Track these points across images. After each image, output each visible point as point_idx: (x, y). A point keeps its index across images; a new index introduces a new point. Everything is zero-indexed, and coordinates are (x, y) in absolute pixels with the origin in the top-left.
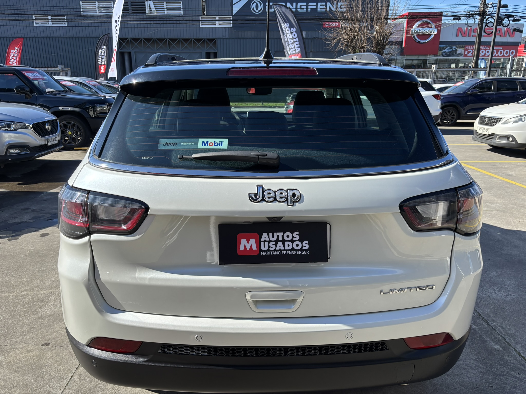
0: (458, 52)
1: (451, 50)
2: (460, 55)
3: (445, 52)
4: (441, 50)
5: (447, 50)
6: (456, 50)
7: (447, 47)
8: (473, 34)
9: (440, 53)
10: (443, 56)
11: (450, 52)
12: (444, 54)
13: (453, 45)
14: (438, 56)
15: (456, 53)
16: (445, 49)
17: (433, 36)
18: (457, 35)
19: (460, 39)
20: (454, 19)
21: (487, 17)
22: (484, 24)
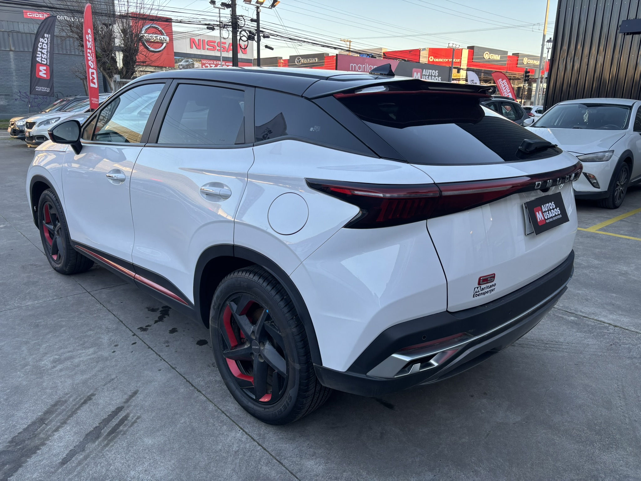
0: (195, 67)
1: (188, 63)
3: (182, 65)
4: (176, 62)
8: (207, 47)
9: (176, 66)
13: (188, 58)
16: (181, 61)
17: (165, 45)
18: (191, 47)
19: (195, 51)
20: (208, 28)
21: (240, 30)
22: (238, 38)
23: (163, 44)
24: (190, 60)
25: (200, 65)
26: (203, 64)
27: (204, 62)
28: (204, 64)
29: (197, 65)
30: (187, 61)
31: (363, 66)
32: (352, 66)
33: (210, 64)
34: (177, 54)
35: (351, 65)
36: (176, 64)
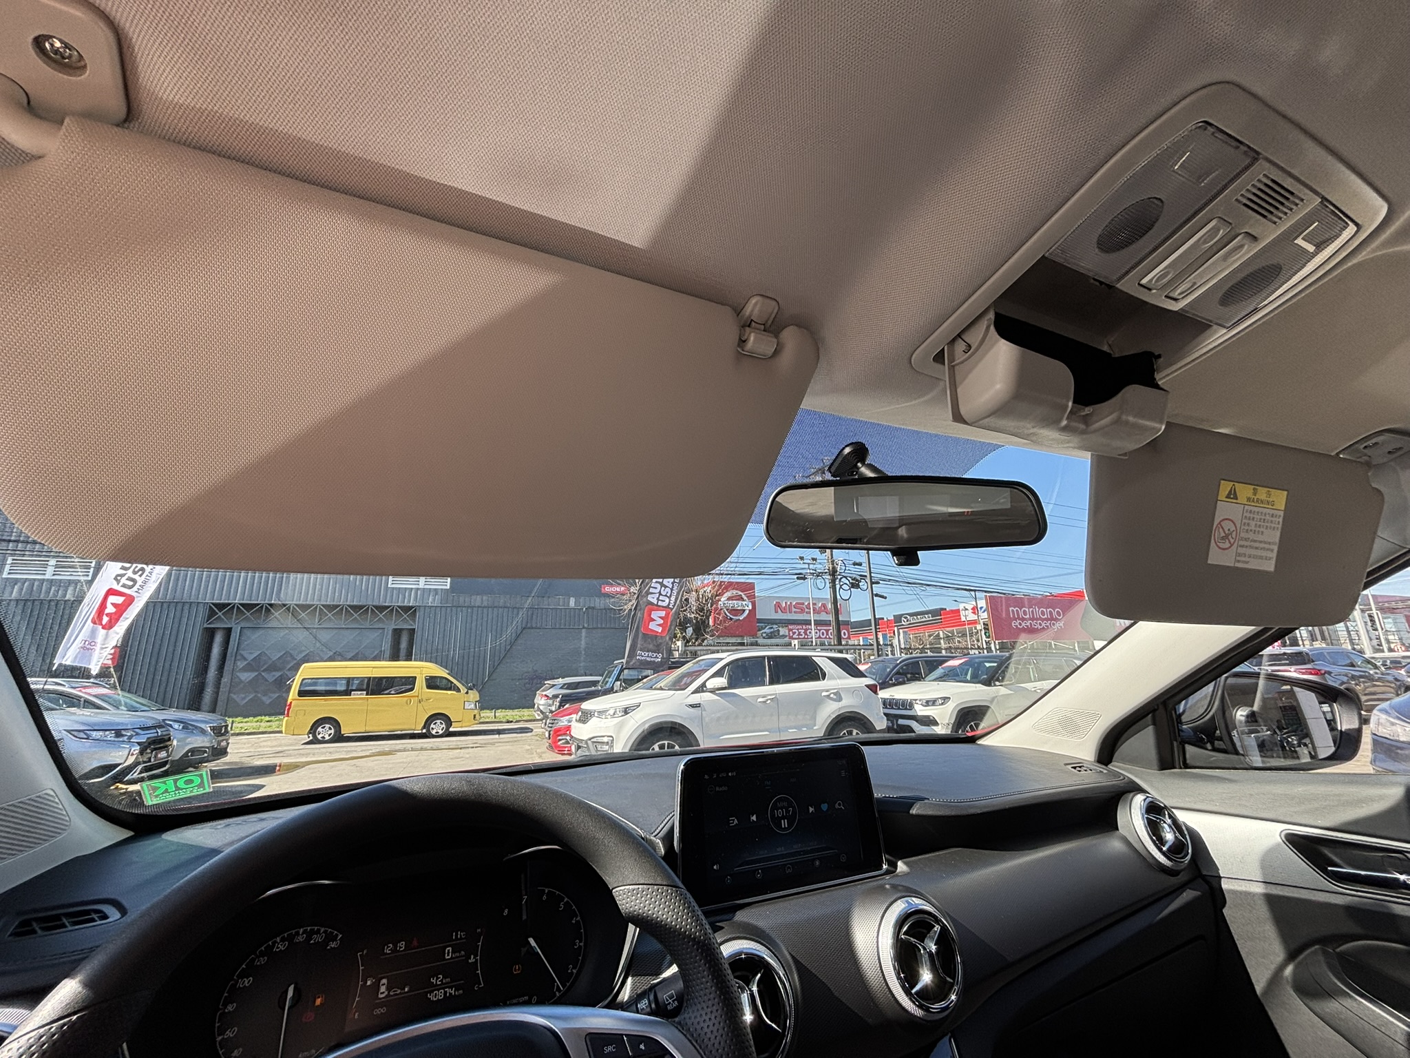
0: (781, 634)
1: (772, 630)
2: (784, 636)
4: (759, 630)
5: (767, 630)
6: (778, 630)
7: (766, 627)
8: (794, 610)
9: (759, 634)
10: (764, 638)
12: (764, 635)
13: (773, 624)
15: (778, 634)
17: (747, 612)
18: (776, 612)
19: (781, 616)
20: (798, 578)
21: (839, 577)
22: (838, 587)
23: (744, 610)
24: (775, 626)
25: (787, 631)
26: (790, 630)
27: (791, 627)
28: (792, 630)
29: (783, 631)
30: (772, 628)
31: (1031, 610)
32: (1013, 611)
33: (798, 630)
34: (760, 621)
35: (1011, 609)
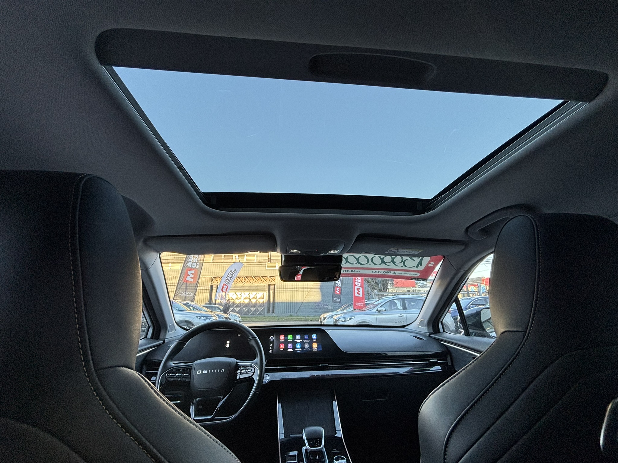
1: (423, 284)
3: (420, 285)
4: (416, 284)
6: (426, 284)
7: (420, 282)
9: (417, 286)
10: (419, 288)
11: (423, 285)
12: (419, 286)
14: (416, 288)
15: (426, 286)
16: (419, 283)
36: (416, 285)
